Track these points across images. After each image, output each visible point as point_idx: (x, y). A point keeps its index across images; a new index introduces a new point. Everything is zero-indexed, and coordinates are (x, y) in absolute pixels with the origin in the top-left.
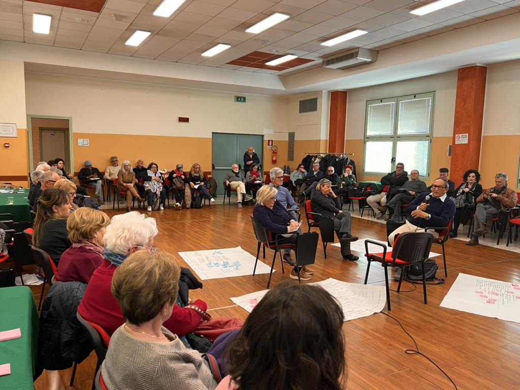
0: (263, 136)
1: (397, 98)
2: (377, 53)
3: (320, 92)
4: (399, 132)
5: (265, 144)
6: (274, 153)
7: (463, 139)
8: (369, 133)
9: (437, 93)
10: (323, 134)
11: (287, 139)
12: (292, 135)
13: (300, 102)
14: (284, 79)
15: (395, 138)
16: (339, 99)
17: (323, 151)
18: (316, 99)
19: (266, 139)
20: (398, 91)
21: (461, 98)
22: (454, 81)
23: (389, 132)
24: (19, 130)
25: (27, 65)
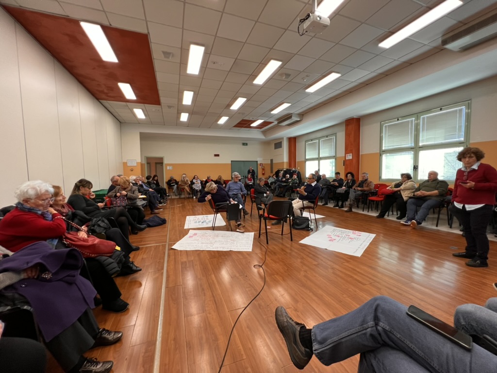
0: (257, 161)
1: (319, 138)
2: (303, 115)
3: (283, 138)
4: (321, 156)
5: (259, 166)
6: (263, 169)
7: (349, 157)
8: (307, 157)
9: (338, 134)
10: (286, 159)
11: (270, 162)
12: (272, 161)
13: (275, 144)
14: (264, 133)
15: (319, 159)
16: (293, 141)
17: (285, 167)
18: (281, 142)
19: (259, 163)
20: (319, 135)
21: (347, 135)
22: (343, 128)
23: (316, 156)
24: (137, 163)
25: (141, 133)
